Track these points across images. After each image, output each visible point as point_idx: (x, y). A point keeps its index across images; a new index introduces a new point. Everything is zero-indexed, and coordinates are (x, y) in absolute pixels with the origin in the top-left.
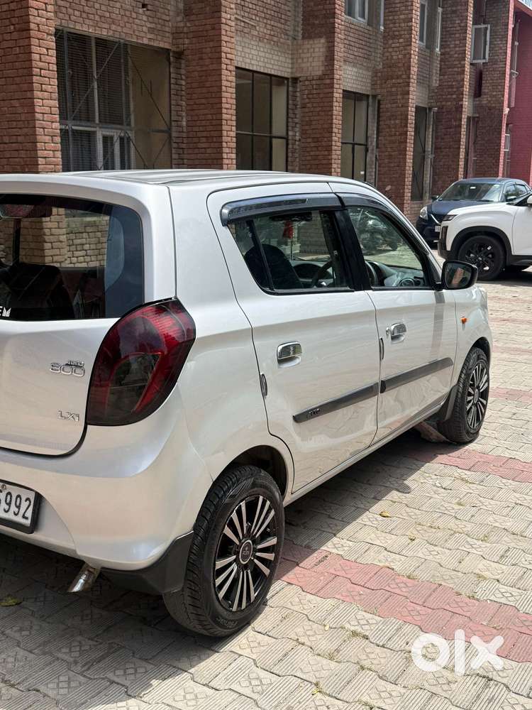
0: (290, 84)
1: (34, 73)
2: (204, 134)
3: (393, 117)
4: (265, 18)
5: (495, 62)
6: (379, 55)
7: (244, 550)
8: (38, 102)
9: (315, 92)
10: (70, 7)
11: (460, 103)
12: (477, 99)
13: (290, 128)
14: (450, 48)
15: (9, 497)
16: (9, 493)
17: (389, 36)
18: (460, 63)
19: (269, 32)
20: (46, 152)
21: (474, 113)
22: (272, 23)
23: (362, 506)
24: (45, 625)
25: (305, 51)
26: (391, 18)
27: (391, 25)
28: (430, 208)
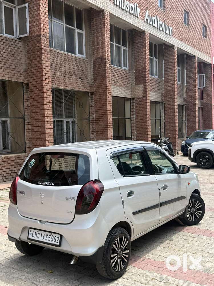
0: (131, 100)
1: (45, 104)
2: (102, 119)
3: (170, 109)
4: (121, 79)
5: (208, 87)
6: (163, 88)
7: (119, 253)
8: (46, 113)
9: (140, 102)
10: (56, 81)
11: (195, 103)
12: (202, 101)
13: (132, 115)
14: (190, 84)
15: (53, 237)
16: (53, 236)
17: (166, 81)
18: (194, 89)
19: (123, 83)
20: (48, 129)
21: (201, 106)
22: (124, 80)
23: (157, 245)
24: (61, 277)
25: (136, 89)
26: (167, 75)
27: (167, 78)
28: (185, 141)
